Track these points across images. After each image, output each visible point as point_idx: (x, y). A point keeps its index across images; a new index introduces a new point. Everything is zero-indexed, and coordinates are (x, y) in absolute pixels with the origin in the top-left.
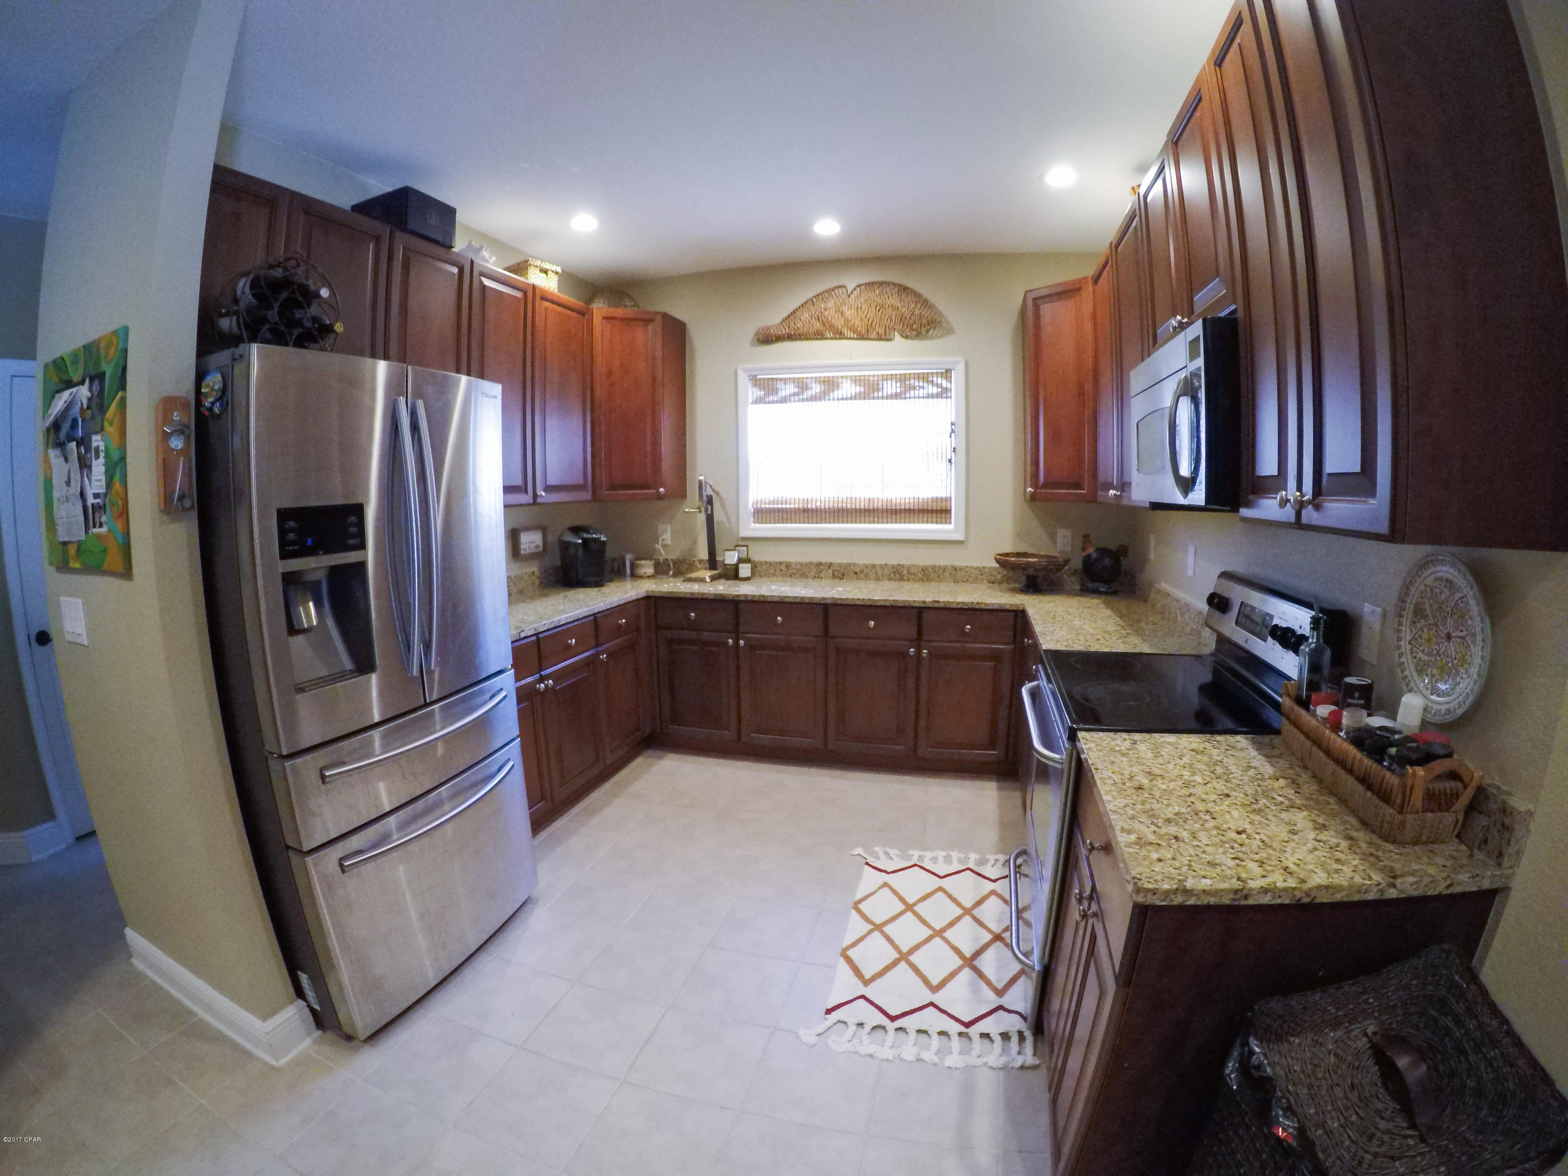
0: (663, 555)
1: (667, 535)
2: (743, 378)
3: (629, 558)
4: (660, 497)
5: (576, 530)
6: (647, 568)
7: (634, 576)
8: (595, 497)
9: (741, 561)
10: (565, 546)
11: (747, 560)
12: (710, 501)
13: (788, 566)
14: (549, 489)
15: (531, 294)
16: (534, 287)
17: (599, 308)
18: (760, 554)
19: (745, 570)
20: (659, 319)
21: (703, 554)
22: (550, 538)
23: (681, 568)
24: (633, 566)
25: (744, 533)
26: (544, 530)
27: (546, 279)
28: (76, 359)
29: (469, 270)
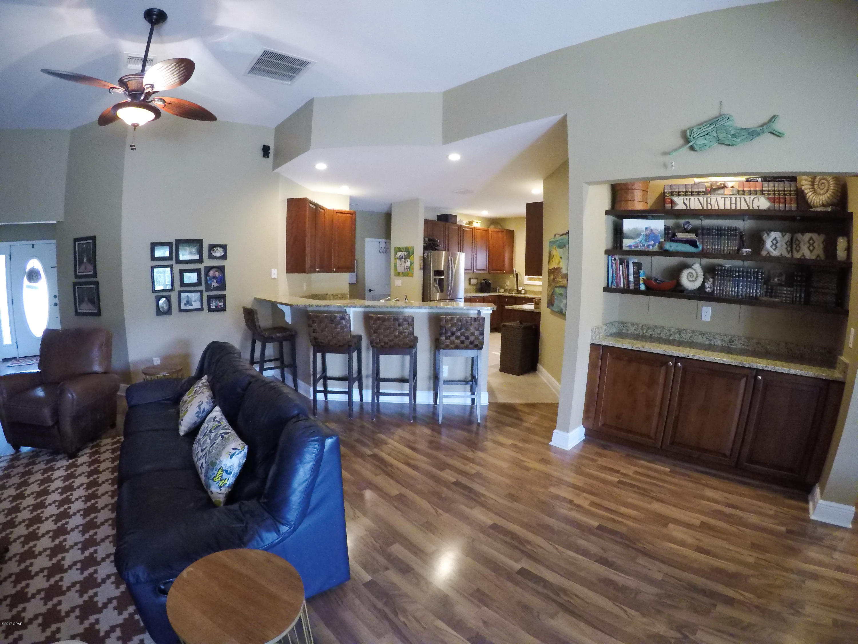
0: (506, 288)
1: (508, 283)
3: (498, 288)
4: (504, 273)
5: (484, 280)
6: (502, 290)
7: (499, 292)
8: (489, 273)
9: (522, 289)
10: (481, 283)
11: (524, 290)
12: (517, 275)
13: (534, 291)
14: (477, 270)
15: (474, 229)
16: (474, 227)
17: (492, 228)
18: (528, 288)
19: (523, 292)
20: (505, 231)
21: (516, 288)
22: (479, 281)
23: (510, 290)
24: (498, 290)
25: (525, 283)
26: (477, 279)
27: (477, 224)
28: (403, 248)
29: (460, 227)
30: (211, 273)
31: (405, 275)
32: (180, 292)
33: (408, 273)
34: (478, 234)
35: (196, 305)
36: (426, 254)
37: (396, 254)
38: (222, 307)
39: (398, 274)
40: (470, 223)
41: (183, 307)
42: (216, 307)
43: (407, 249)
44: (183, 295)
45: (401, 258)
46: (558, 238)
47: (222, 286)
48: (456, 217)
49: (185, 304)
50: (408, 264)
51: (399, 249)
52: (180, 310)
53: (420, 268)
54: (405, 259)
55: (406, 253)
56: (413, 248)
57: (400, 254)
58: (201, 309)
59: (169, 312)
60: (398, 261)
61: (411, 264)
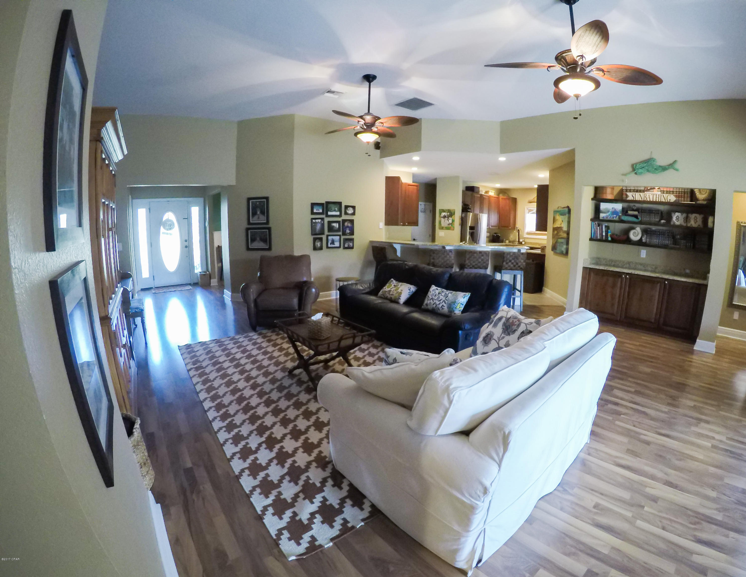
0: (510, 240)
1: (512, 236)
2: (526, 209)
4: (510, 229)
5: (495, 233)
6: (507, 242)
7: (505, 243)
8: (499, 228)
9: (523, 241)
10: (493, 236)
12: (519, 230)
13: (531, 243)
14: (492, 226)
15: (490, 197)
16: (490, 196)
17: (501, 196)
18: (527, 241)
19: (523, 243)
20: (511, 199)
21: (517, 240)
22: (491, 235)
23: (513, 242)
24: (505, 241)
25: (525, 237)
27: (492, 193)
28: (446, 210)
29: (482, 195)
30: (346, 224)
31: (447, 228)
32: (328, 236)
33: (450, 227)
34: (493, 200)
35: (337, 244)
36: (463, 215)
37: (440, 214)
38: (352, 246)
39: (441, 228)
40: (487, 192)
41: (329, 246)
42: (348, 246)
43: (449, 211)
44: (330, 238)
45: (445, 217)
46: (559, 209)
47: (352, 233)
48: (478, 188)
49: (331, 244)
50: (450, 221)
51: (443, 211)
52: (328, 247)
53: (460, 225)
54: (448, 218)
55: (448, 214)
56: (454, 210)
57: (443, 214)
58: (340, 247)
59: (321, 248)
60: (442, 219)
61: (453, 221)
